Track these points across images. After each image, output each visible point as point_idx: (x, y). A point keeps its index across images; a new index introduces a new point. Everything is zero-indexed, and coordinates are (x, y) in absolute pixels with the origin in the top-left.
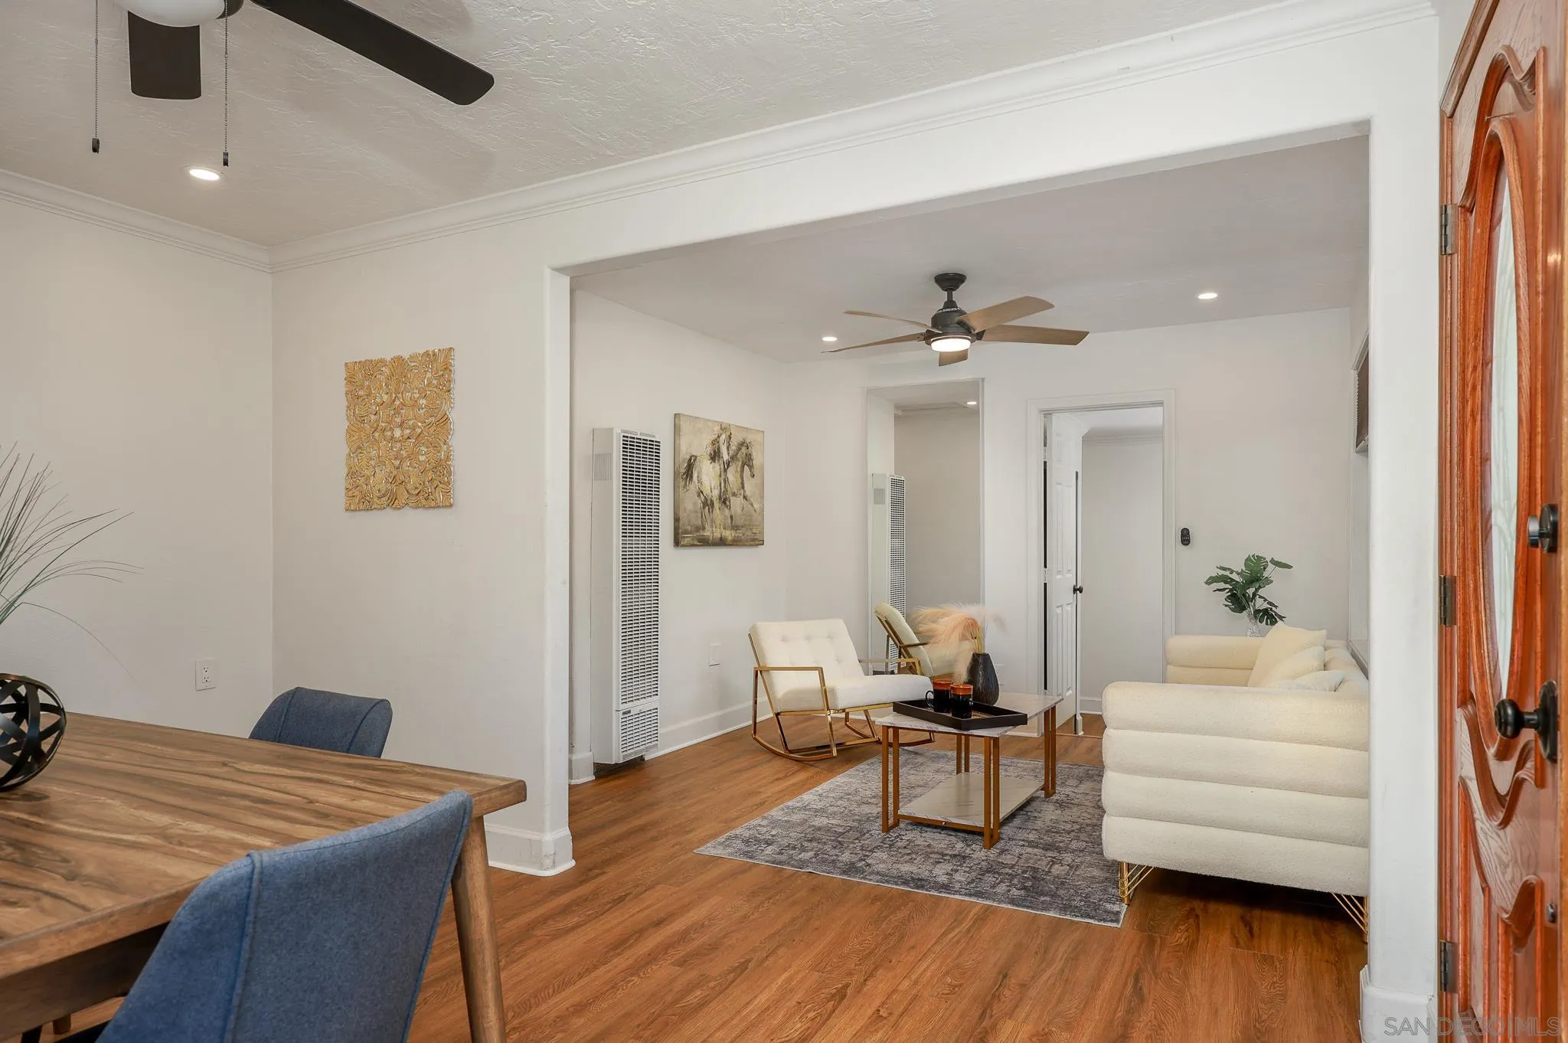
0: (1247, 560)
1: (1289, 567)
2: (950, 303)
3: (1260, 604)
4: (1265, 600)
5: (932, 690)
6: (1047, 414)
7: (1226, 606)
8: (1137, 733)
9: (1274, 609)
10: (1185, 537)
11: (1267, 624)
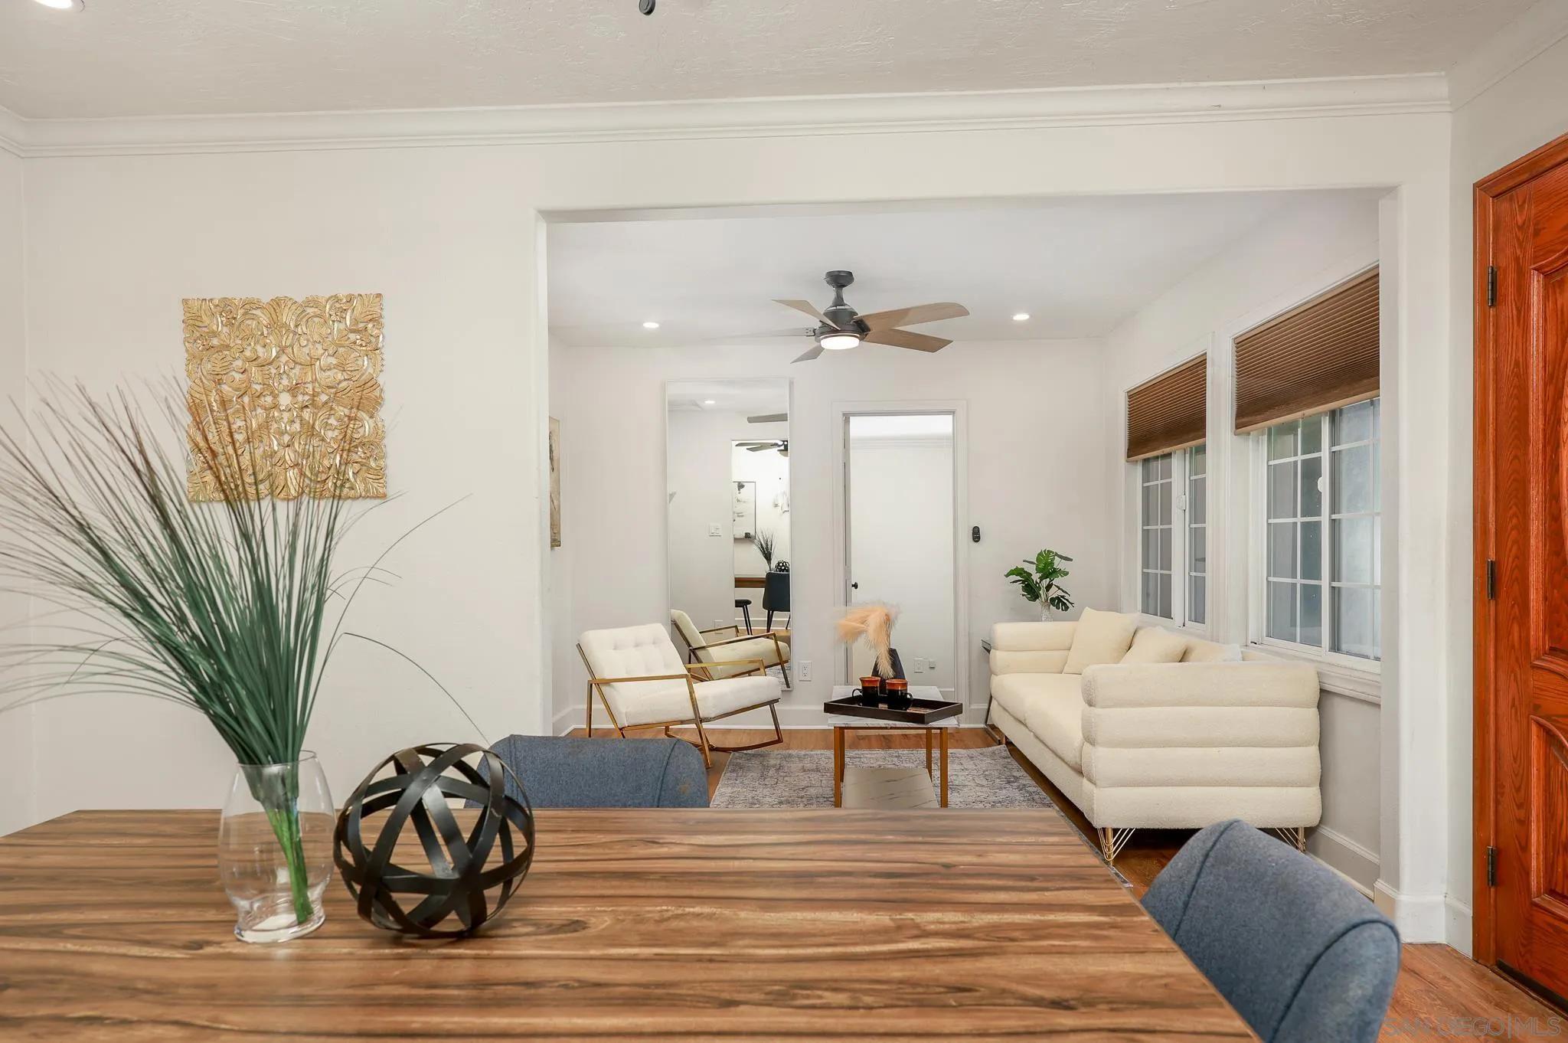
0: (1039, 554)
1: (1071, 560)
2: (839, 301)
3: (1054, 593)
4: (1059, 589)
5: (861, 688)
6: (846, 418)
7: (1023, 595)
8: (1124, 710)
9: (1067, 597)
10: (976, 535)
11: (1062, 610)
